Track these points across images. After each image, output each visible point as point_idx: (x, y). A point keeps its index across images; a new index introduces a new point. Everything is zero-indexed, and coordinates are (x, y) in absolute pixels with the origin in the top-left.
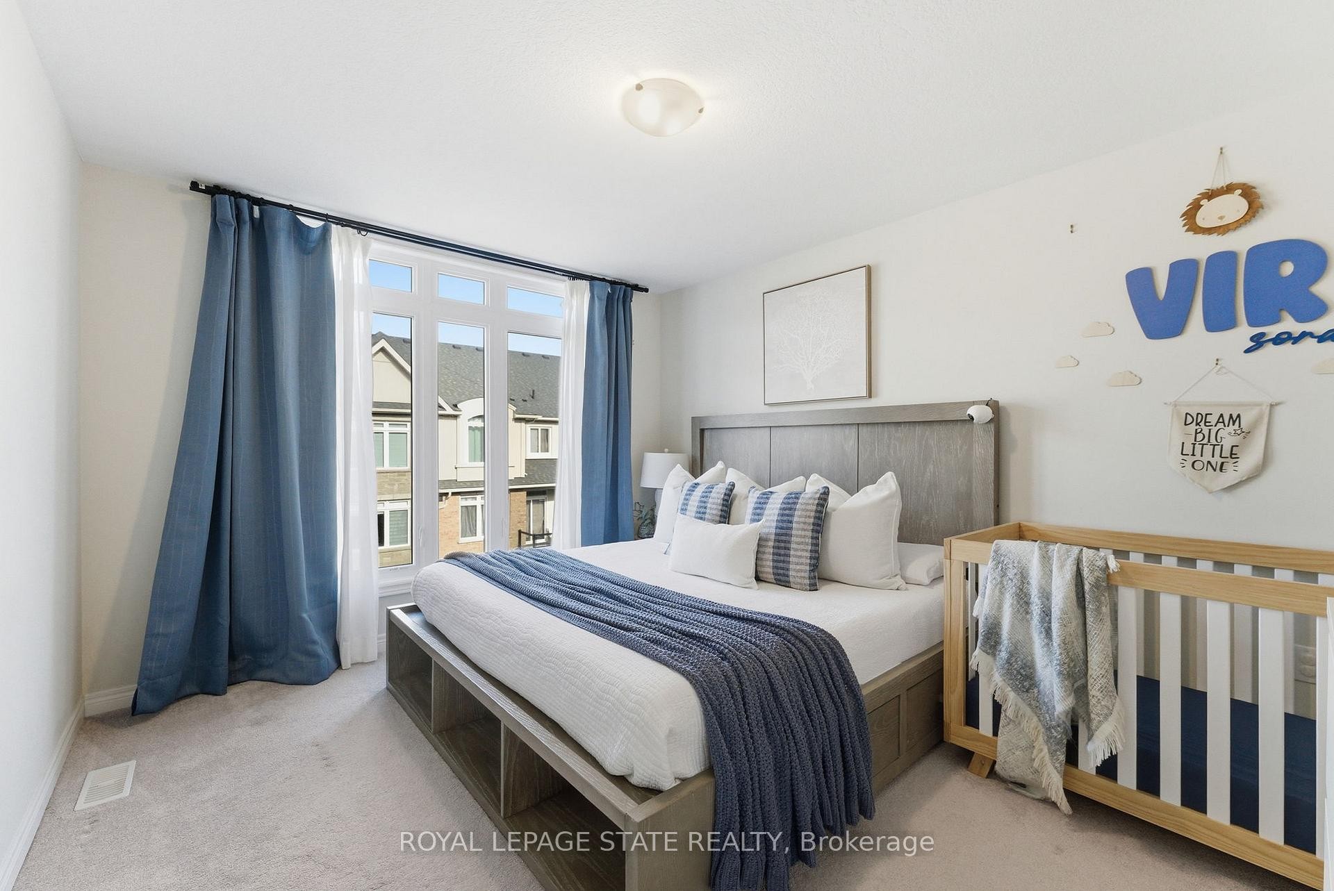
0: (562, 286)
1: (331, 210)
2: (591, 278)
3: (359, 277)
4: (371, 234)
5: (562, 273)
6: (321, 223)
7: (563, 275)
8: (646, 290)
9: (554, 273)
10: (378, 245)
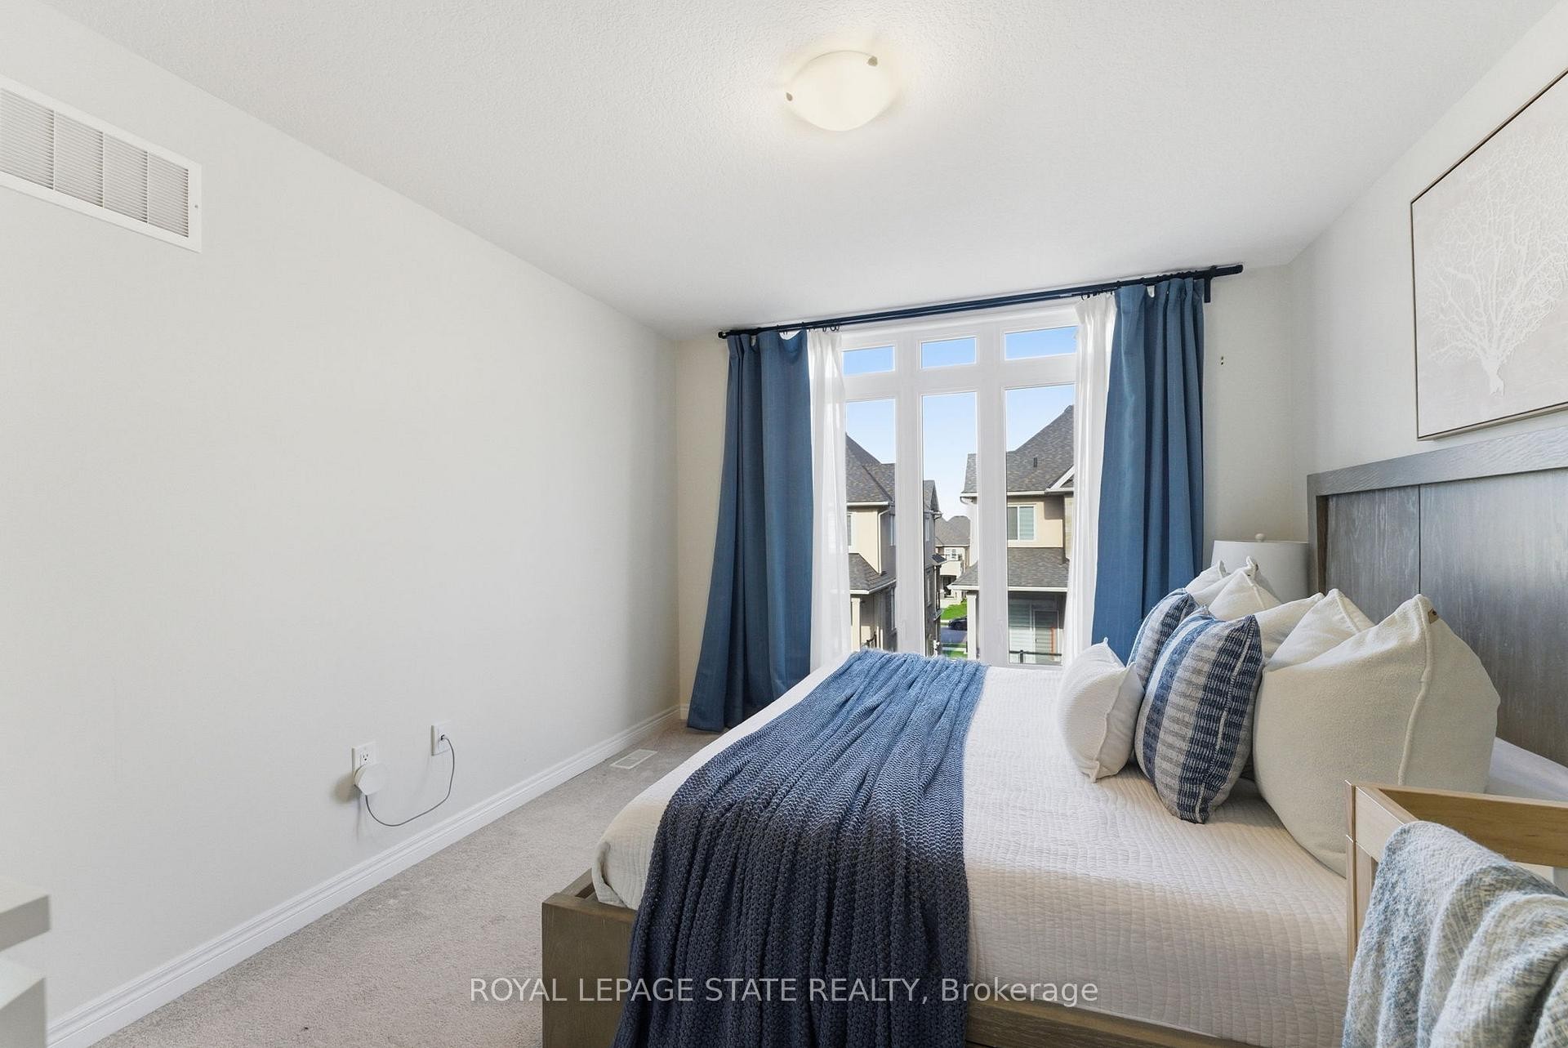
0: (1067, 311)
1: (805, 318)
2: (1119, 285)
3: (830, 372)
4: (843, 326)
5: (1071, 294)
6: (795, 333)
7: (1073, 296)
8: (1238, 269)
9: (1060, 297)
10: (847, 336)
